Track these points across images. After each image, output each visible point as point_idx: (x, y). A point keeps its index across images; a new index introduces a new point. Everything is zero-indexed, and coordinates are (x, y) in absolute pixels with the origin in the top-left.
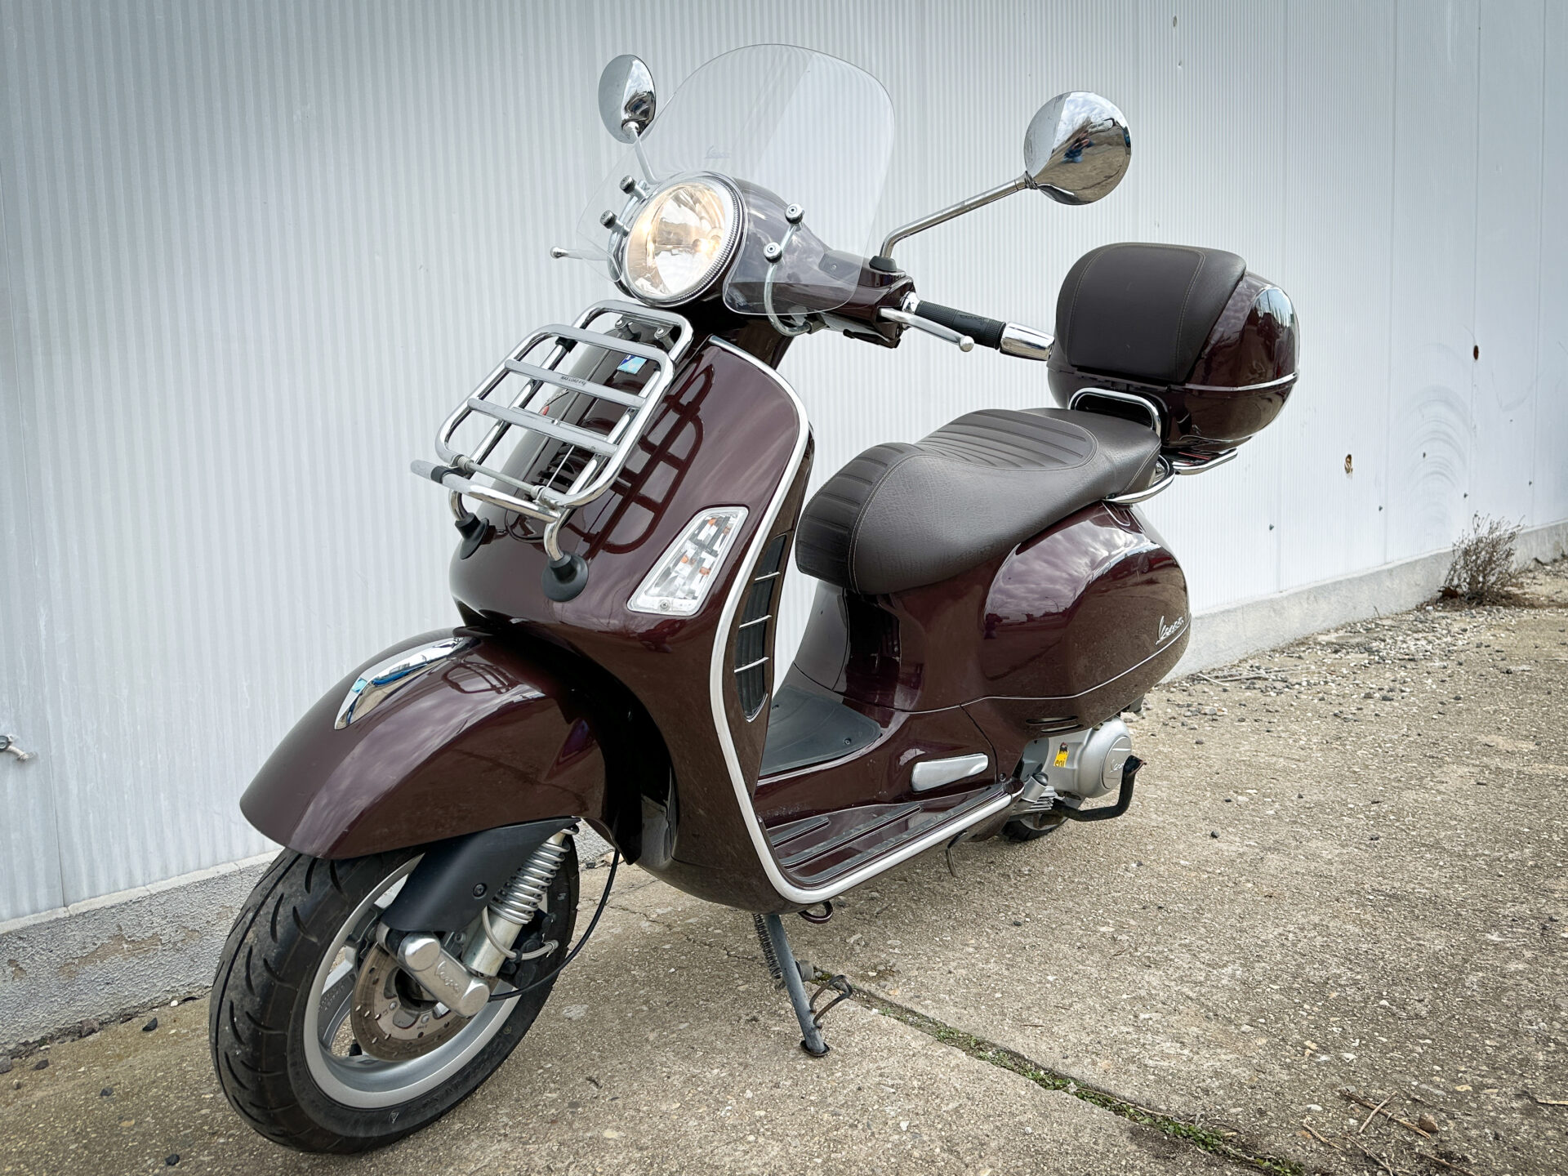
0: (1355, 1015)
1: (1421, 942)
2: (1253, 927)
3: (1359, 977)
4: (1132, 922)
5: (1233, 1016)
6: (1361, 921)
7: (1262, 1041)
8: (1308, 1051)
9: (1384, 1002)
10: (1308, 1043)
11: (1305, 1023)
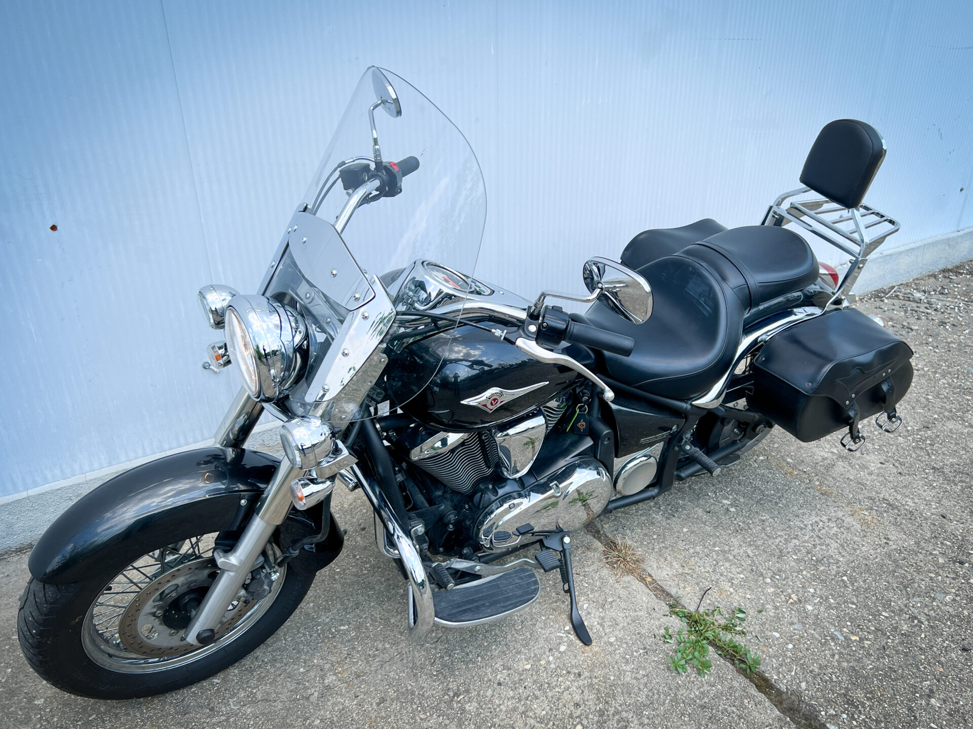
0: (826, 583)
1: (888, 542)
2: (804, 514)
3: (841, 559)
4: (742, 500)
5: (765, 572)
6: (864, 520)
7: (771, 590)
8: (791, 600)
9: (845, 578)
10: (793, 596)
11: (798, 583)
